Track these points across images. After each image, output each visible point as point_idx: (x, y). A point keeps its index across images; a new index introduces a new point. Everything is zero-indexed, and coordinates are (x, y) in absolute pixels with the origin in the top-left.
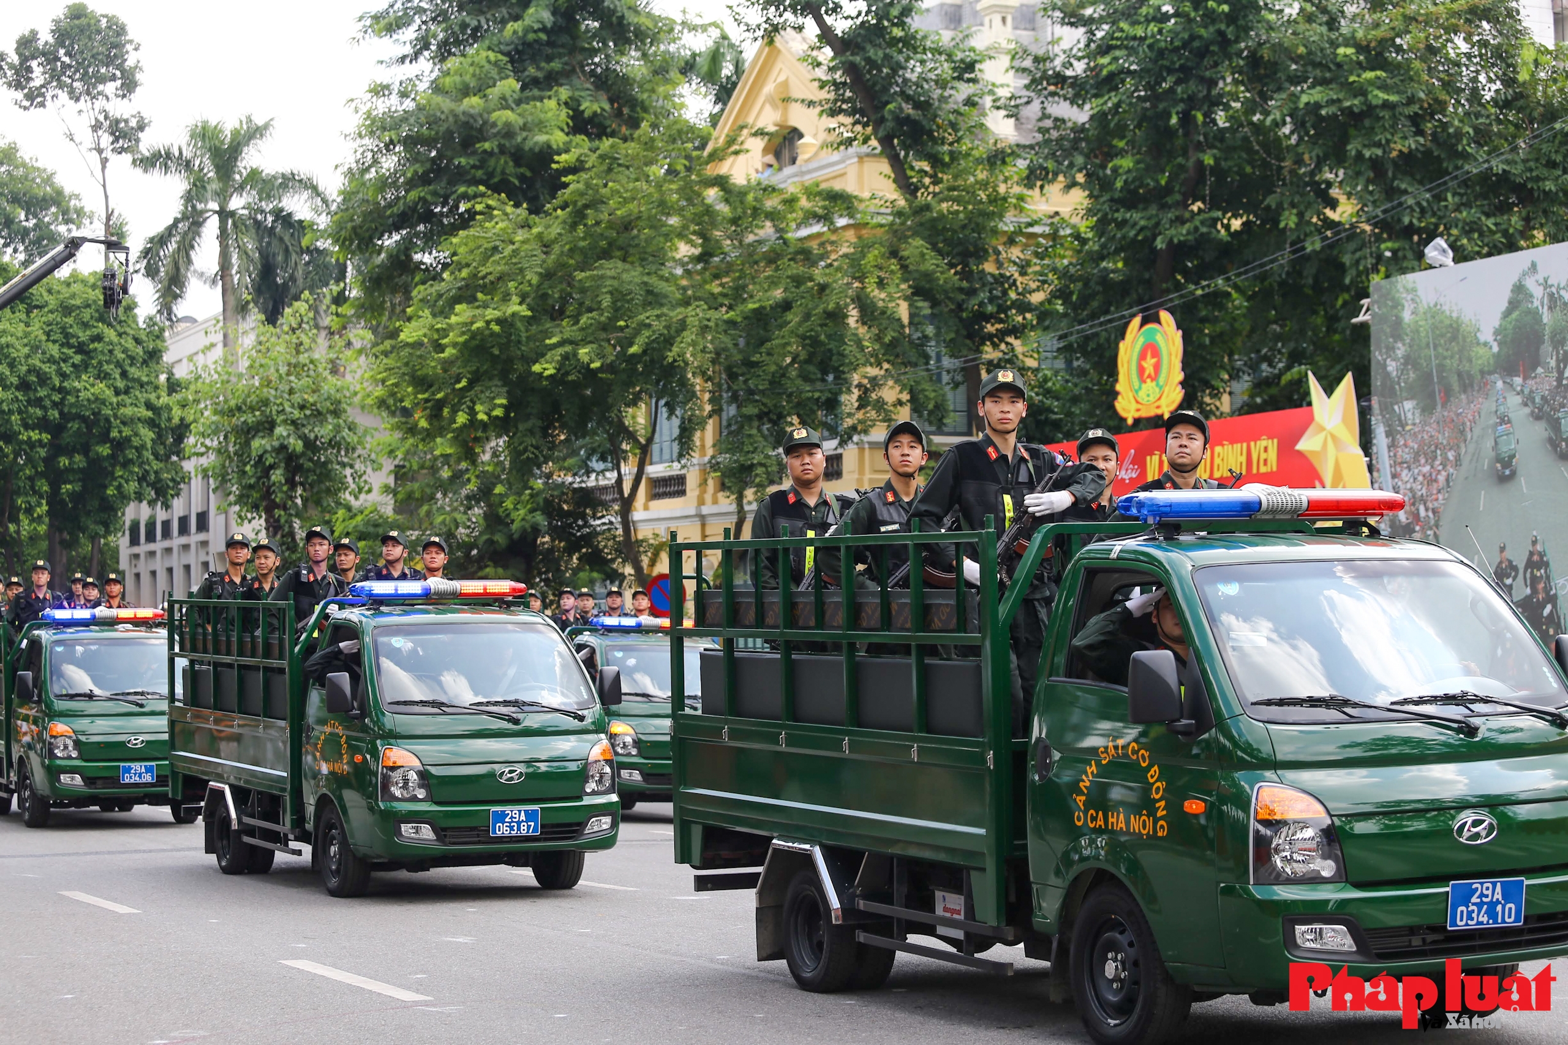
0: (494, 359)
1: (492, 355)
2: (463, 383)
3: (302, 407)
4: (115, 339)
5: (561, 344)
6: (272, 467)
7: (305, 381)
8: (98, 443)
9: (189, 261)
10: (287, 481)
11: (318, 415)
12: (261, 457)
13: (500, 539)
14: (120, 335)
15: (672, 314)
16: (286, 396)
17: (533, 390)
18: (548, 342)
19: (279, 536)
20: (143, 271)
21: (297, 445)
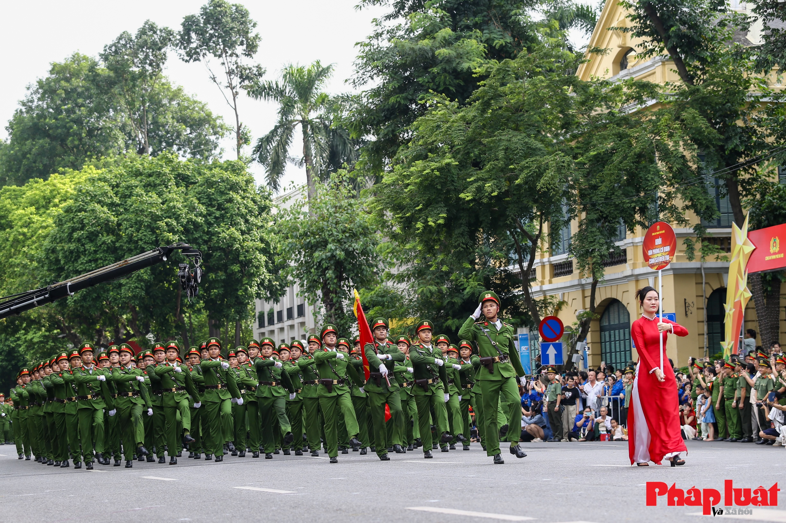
0: (439, 192)
1: (437, 189)
2: (420, 207)
3: (344, 232)
4: (240, 201)
5: (475, 181)
6: (327, 269)
7: (345, 216)
8: (232, 264)
9: (285, 151)
10: (336, 277)
11: (354, 236)
12: (320, 262)
13: (458, 300)
14: (243, 198)
15: (541, 159)
16: (334, 226)
17: (463, 209)
18: (468, 180)
19: (333, 310)
20: (257, 159)
21: (340, 254)
